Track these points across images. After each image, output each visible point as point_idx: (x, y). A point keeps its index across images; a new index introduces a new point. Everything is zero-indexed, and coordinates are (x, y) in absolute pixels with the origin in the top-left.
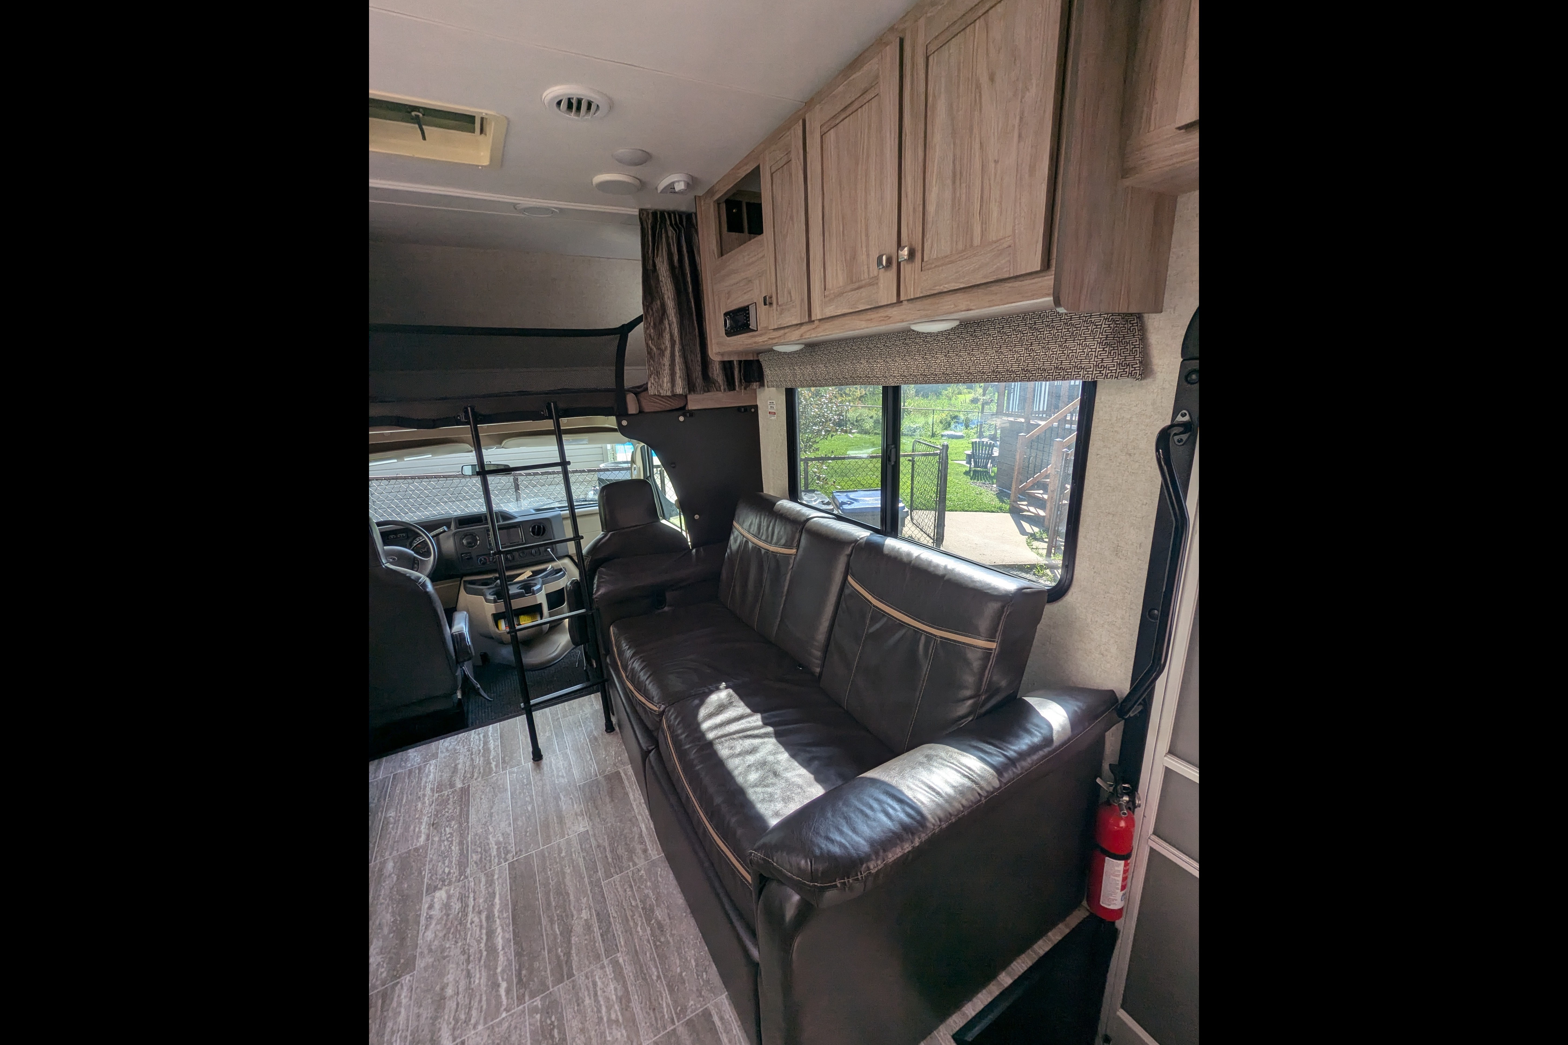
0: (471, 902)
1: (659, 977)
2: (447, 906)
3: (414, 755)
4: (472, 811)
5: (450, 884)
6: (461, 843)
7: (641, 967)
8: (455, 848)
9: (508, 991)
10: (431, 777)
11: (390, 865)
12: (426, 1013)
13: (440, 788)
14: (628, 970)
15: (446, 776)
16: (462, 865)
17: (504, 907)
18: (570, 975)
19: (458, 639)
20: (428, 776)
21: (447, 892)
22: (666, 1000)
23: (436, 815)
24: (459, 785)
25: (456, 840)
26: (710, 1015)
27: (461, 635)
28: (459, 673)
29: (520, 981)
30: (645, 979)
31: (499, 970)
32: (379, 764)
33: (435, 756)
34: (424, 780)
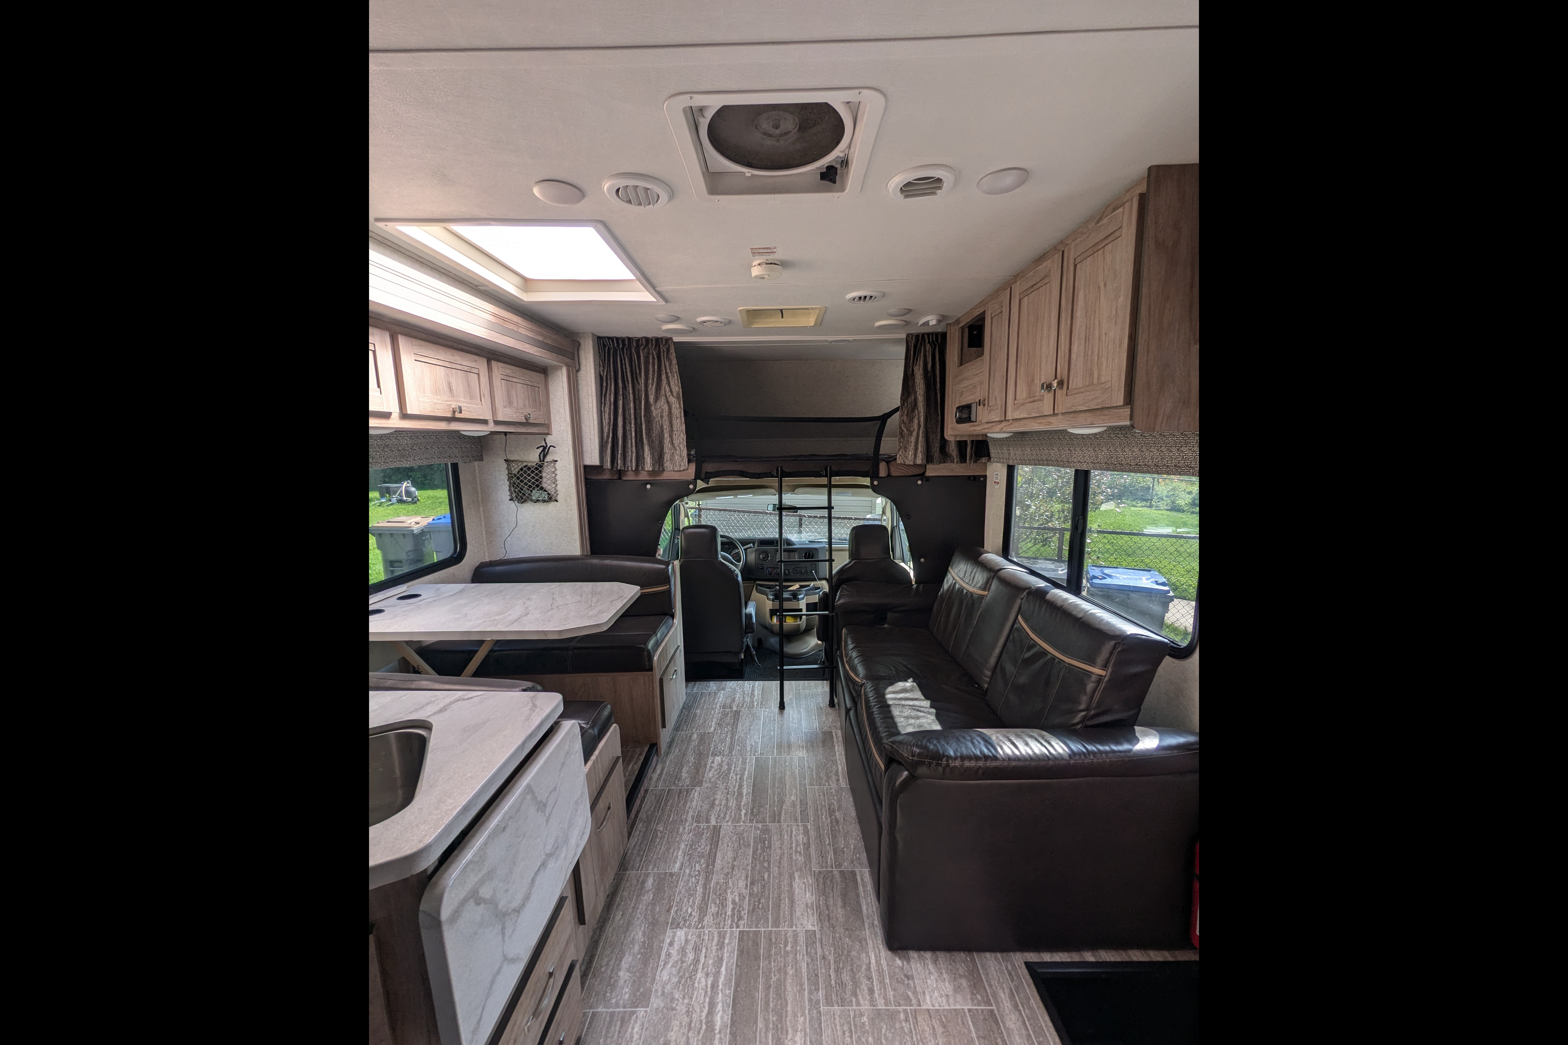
0: (733, 768)
1: (829, 844)
2: (720, 765)
3: (713, 685)
4: (740, 724)
5: (723, 755)
6: (731, 738)
7: (820, 835)
8: (728, 739)
9: (746, 814)
10: (721, 699)
11: (695, 736)
12: (706, 807)
13: (724, 707)
14: (812, 833)
15: (728, 701)
16: (731, 749)
17: (749, 777)
18: (779, 822)
19: (749, 616)
20: (719, 698)
21: (722, 759)
22: (831, 856)
23: (721, 720)
24: (735, 708)
25: (729, 736)
26: (856, 874)
27: (751, 615)
28: (744, 640)
29: (752, 812)
30: (821, 841)
31: (742, 804)
32: (695, 684)
33: (724, 689)
34: (716, 700)
